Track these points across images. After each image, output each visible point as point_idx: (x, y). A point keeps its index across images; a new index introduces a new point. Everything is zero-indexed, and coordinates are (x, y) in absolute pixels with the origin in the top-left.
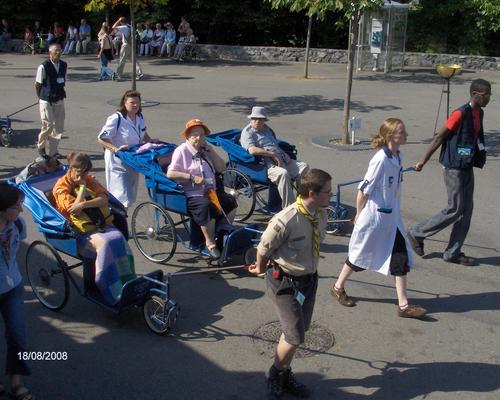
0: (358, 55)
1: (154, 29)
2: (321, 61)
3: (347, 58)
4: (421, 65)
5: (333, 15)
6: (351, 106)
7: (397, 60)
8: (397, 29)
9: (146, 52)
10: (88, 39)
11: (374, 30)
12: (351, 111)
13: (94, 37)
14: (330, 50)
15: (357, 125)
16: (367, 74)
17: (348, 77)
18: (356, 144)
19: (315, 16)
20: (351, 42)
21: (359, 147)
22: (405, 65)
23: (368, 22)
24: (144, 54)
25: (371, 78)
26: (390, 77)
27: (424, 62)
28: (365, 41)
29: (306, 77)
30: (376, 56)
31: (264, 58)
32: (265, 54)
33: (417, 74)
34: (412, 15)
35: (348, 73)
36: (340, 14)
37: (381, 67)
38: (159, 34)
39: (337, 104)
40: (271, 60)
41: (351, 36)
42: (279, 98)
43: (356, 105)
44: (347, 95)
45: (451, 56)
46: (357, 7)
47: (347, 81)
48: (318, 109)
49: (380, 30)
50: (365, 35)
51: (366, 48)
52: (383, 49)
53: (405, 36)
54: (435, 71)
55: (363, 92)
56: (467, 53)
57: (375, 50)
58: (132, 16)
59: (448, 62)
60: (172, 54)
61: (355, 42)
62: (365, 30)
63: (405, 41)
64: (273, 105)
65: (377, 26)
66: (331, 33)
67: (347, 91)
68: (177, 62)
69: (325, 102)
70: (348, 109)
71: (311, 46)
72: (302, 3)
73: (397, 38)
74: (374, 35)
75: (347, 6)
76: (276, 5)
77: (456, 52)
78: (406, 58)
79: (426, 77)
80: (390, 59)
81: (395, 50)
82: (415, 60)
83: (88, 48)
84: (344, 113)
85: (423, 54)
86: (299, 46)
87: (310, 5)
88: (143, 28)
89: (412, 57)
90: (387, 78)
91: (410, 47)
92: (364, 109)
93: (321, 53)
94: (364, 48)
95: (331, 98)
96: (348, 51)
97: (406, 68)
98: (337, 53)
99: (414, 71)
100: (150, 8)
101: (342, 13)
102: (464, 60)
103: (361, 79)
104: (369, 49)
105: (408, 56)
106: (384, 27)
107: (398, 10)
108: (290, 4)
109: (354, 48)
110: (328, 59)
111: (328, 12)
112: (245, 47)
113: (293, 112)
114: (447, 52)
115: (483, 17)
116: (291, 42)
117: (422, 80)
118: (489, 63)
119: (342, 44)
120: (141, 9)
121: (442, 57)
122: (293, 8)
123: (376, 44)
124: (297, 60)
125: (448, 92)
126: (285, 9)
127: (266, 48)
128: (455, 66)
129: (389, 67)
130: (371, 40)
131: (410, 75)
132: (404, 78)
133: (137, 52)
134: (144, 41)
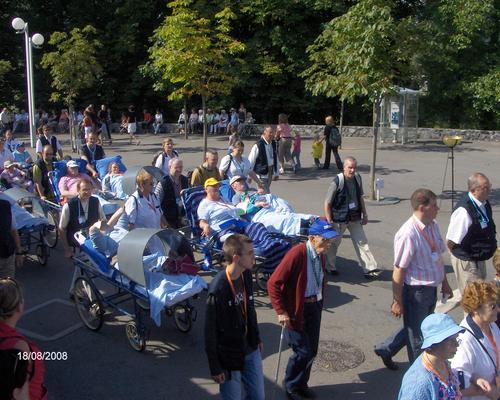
0: (381, 129)
2: (351, 136)
3: (371, 133)
4: (431, 137)
5: (360, 99)
6: (376, 170)
7: (411, 133)
8: (411, 110)
9: (215, 131)
11: (393, 111)
12: (376, 174)
14: (359, 127)
15: (381, 185)
16: (388, 145)
17: (373, 147)
18: (380, 200)
19: (346, 101)
20: (375, 121)
21: (383, 202)
22: (418, 138)
23: (387, 105)
24: (213, 132)
25: (390, 148)
26: (406, 148)
27: (433, 135)
28: (386, 120)
30: (395, 131)
31: (307, 134)
32: (308, 131)
33: (427, 145)
34: (422, 99)
35: (373, 145)
36: (365, 98)
37: (399, 140)
41: (375, 115)
43: (379, 169)
44: (372, 162)
45: (454, 130)
46: (379, 92)
47: (373, 151)
49: (398, 111)
50: (386, 115)
51: (387, 125)
52: (400, 126)
53: (417, 115)
54: (442, 142)
55: (385, 159)
56: (466, 128)
57: (394, 127)
58: (204, 103)
59: (452, 134)
61: (378, 120)
62: (386, 111)
63: (417, 119)
65: (395, 108)
66: (359, 113)
67: (372, 158)
70: (374, 173)
71: (343, 124)
72: (335, 91)
73: (411, 117)
74: (393, 115)
75: (370, 92)
76: (315, 93)
77: (458, 128)
78: (419, 132)
79: (433, 147)
80: (406, 133)
81: (409, 126)
82: (426, 134)
84: (371, 175)
85: (432, 129)
87: (342, 92)
88: (212, 112)
89: (423, 132)
90: (403, 148)
91: (422, 124)
92: (385, 173)
93: (352, 129)
94: (385, 125)
96: (373, 127)
97: (419, 140)
98: (364, 129)
99: (424, 143)
100: (218, 97)
101: (367, 97)
102: (464, 134)
103: (382, 149)
104: (389, 125)
105: (420, 130)
106: (401, 108)
107: (411, 95)
108: (326, 92)
109: (378, 125)
110: (357, 134)
111: (356, 97)
114: (451, 127)
115: (479, 100)
117: (430, 149)
118: (484, 136)
119: (368, 122)
120: (211, 99)
121: (447, 131)
122: (329, 95)
123: (395, 122)
125: (453, 158)
126: (322, 95)
127: (309, 126)
128: (457, 138)
129: (406, 139)
130: (391, 119)
131: (421, 145)
132: (416, 148)
133: (208, 131)
134: (214, 122)
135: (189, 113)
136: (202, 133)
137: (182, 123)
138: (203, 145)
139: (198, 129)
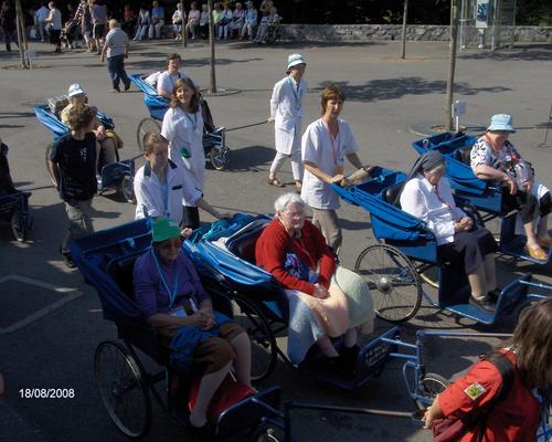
1: (233, 9)
2: (419, 39)
3: (449, 34)
4: (534, 40)
6: (455, 88)
7: (506, 34)
9: (226, 35)
10: (162, 23)
11: (479, 2)
12: (454, 94)
13: (168, 19)
14: (430, 27)
15: (461, 110)
16: (472, 52)
17: (450, 56)
20: (453, 16)
22: (516, 41)
24: (223, 37)
25: (476, 57)
26: (498, 55)
27: (537, 36)
28: (469, 15)
29: (403, 57)
30: (482, 31)
31: (355, 37)
32: (357, 33)
33: (530, 50)
35: (451, 52)
37: (488, 44)
38: (239, 14)
39: (438, 86)
40: (364, 39)
41: (454, 9)
42: (373, 82)
43: (459, 87)
44: (449, 76)
47: (450, 60)
48: (417, 92)
49: (487, 2)
50: (469, 8)
51: (470, 22)
52: (490, 24)
53: (515, 8)
55: (469, 73)
57: (481, 25)
60: (254, 36)
61: (458, 16)
63: (515, 13)
64: (366, 89)
67: (449, 71)
68: (260, 45)
69: (425, 84)
70: (452, 91)
71: (408, 22)
73: (506, 10)
74: (480, 7)
78: (516, 32)
79: (539, 53)
80: (498, 33)
81: (503, 24)
82: (527, 34)
83: (162, 34)
84: (447, 96)
85: (536, 28)
86: (394, 22)
88: (221, 8)
89: (523, 32)
90: (494, 56)
91: (521, 20)
92: (470, 92)
93: (420, 30)
94: (468, 23)
95: (432, 80)
96: (451, 27)
97: (516, 44)
98: (438, 30)
99: (525, 47)
103: (466, 57)
104: (474, 24)
105: (518, 30)
109: (457, 23)
110: (427, 37)
112: (335, 26)
113: (389, 96)
116: (386, 18)
117: (535, 57)
123: (482, 18)
124: (393, 39)
127: (358, 26)
129: (497, 43)
130: (476, 14)
131: (521, 51)
132: (512, 56)
133: (215, 34)
134: (223, 22)
135: (187, 10)
136: (206, 38)
137: (179, 23)
138: (209, 55)
139: (201, 32)
